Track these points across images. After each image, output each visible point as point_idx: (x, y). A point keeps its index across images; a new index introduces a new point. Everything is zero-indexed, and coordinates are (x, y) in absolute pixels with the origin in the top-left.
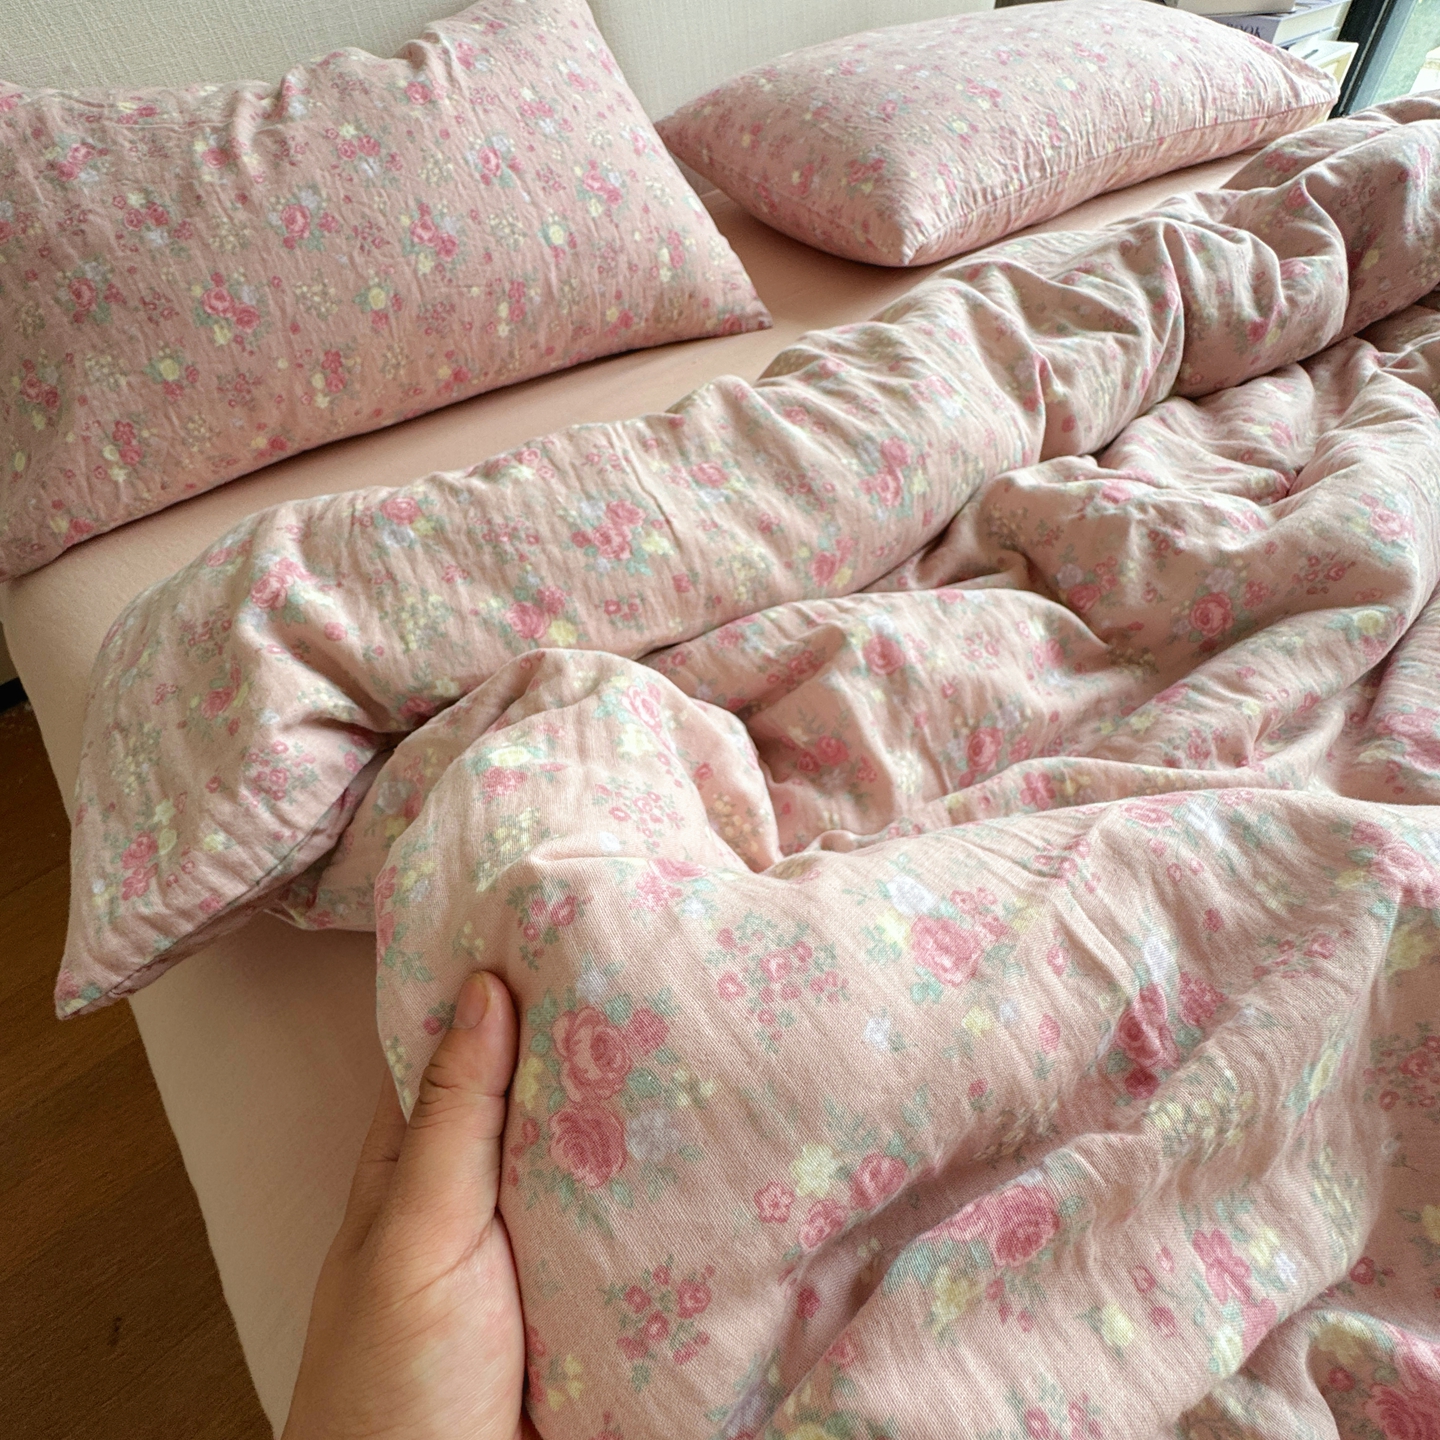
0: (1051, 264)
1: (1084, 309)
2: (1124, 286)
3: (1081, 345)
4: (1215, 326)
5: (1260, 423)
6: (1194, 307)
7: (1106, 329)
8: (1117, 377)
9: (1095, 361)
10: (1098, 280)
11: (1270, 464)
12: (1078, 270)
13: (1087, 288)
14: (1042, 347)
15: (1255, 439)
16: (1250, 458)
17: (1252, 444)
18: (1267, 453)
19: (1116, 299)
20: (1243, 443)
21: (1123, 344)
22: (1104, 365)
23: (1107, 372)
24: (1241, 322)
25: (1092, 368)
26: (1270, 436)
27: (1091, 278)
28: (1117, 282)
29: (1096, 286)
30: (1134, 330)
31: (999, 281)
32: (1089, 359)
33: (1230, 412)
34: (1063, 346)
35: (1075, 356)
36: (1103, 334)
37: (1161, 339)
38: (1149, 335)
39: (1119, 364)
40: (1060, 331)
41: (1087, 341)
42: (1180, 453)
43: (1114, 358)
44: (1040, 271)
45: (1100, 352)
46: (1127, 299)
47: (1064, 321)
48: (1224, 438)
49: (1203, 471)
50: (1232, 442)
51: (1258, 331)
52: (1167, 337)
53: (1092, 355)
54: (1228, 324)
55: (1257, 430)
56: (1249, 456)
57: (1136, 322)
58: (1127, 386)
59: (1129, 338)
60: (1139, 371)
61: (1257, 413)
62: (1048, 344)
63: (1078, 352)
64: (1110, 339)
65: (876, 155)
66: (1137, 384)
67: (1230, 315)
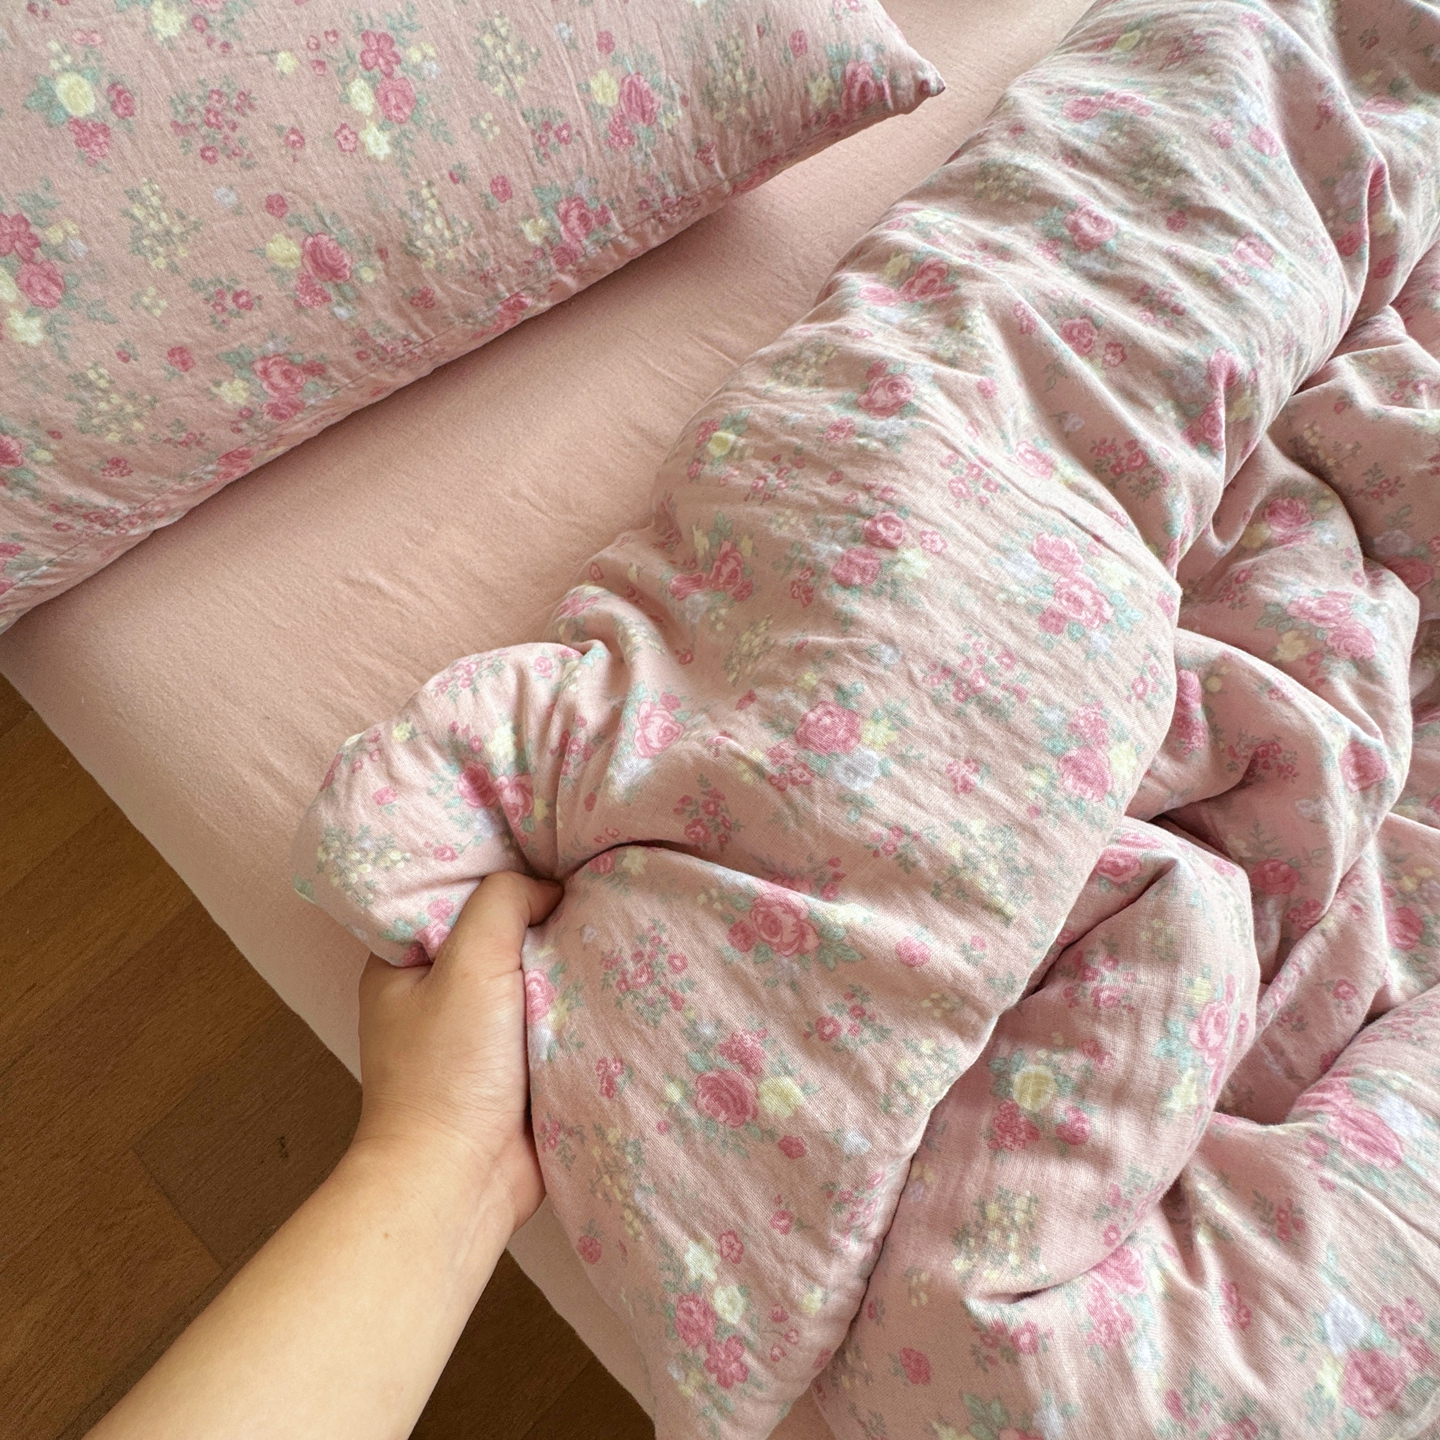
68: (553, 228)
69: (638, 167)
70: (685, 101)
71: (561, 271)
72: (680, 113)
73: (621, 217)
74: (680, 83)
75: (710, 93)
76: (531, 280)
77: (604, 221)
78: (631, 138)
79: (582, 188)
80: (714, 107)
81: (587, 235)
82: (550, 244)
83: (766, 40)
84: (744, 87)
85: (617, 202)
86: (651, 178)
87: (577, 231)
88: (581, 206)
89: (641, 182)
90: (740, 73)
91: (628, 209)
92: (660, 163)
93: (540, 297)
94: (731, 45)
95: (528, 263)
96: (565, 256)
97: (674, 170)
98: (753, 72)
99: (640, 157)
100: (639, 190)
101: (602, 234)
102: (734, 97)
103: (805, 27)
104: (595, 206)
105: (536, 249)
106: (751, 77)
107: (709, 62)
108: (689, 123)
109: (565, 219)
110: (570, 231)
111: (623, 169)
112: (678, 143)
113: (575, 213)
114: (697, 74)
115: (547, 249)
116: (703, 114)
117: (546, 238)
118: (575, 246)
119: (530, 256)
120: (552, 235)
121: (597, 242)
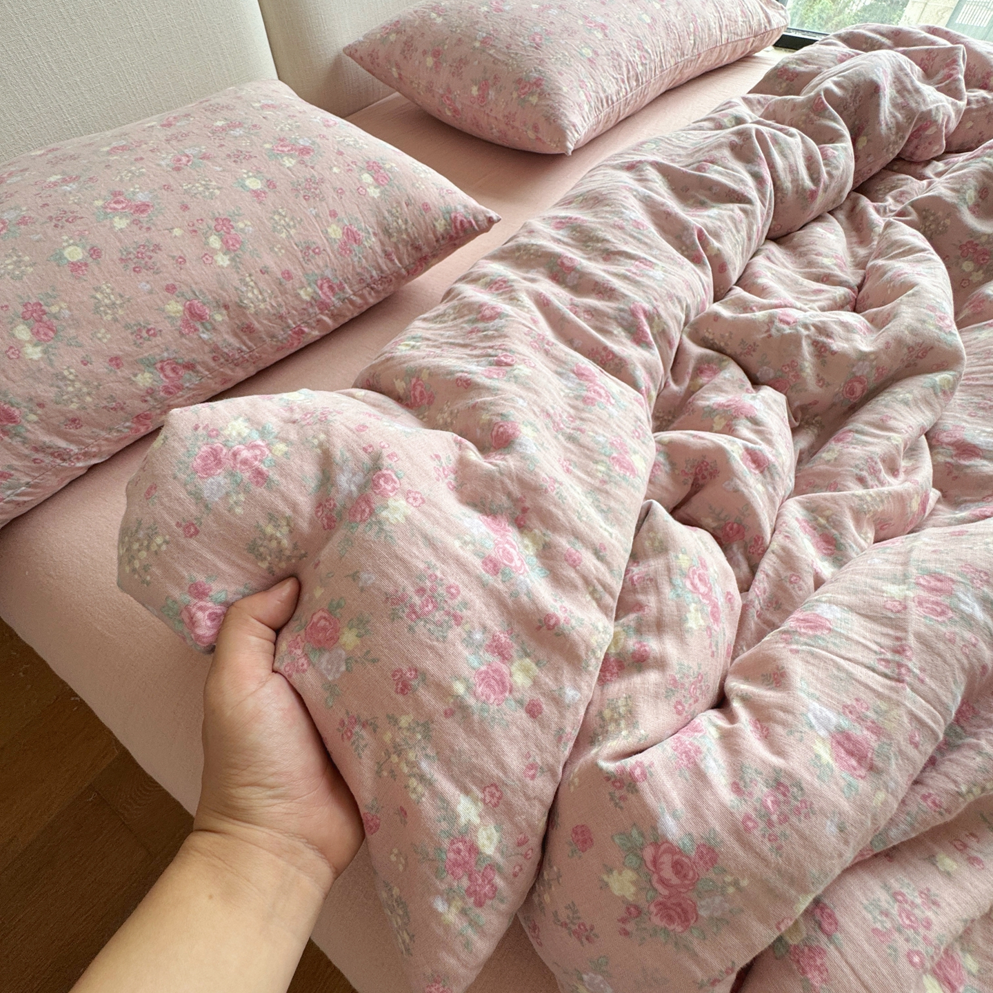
0: (679, 155)
1: (716, 189)
2: (738, 172)
3: (719, 214)
4: (790, 194)
5: (827, 256)
6: (778, 183)
7: (732, 202)
8: (744, 233)
9: (731, 226)
10: (720, 169)
11: (841, 283)
12: (706, 161)
13: (714, 174)
14: (697, 219)
15: (828, 267)
16: (827, 280)
17: (827, 271)
18: (837, 276)
19: (735, 181)
20: (822, 270)
21: (744, 211)
22: (736, 227)
23: (738, 231)
24: (804, 190)
25: (730, 230)
26: (835, 265)
27: (716, 167)
28: (733, 170)
29: (720, 173)
30: (749, 201)
31: (652, 174)
32: (727, 225)
33: (804, 249)
34: (709, 216)
35: (719, 224)
36: (731, 206)
37: (764, 206)
38: (758, 203)
39: (744, 227)
40: (702, 205)
41: (723, 212)
42: (787, 281)
43: (741, 221)
44: (673, 161)
45: (732, 219)
46: (742, 181)
47: (703, 198)
48: (806, 267)
49: (805, 293)
50: (814, 270)
51: (813, 194)
52: (767, 204)
53: (728, 221)
54: (797, 192)
55: (826, 261)
56: (826, 279)
57: (750, 196)
58: (750, 239)
59: (747, 206)
60: (755, 228)
61: (823, 250)
62: (699, 216)
63: (720, 220)
64: (736, 207)
65: (536, 75)
66: (755, 237)
67: (798, 186)
68: (315, 292)
69: (356, 263)
70: (375, 234)
71: (322, 313)
72: (373, 239)
73: (350, 287)
74: (373, 227)
75: (387, 231)
76: (306, 318)
77: (342, 289)
78: (351, 251)
79: (328, 273)
80: (390, 236)
81: (334, 296)
82: (316, 301)
83: (410, 207)
84: (403, 227)
85: (346, 280)
86: (364, 268)
87: (328, 293)
88: (329, 281)
89: (359, 270)
90: (400, 221)
91: (354, 282)
92: (367, 261)
93: (313, 328)
94: (394, 211)
95: (304, 309)
96: (323, 306)
97: (374, 263)
98: (406, 220)
99: (356, 259)
100: (358, 274)
101: (342, 295)
102: (399, 231)
103: (427, 201)
104: (336, 281)
105: (307, 302)
106: (406, 222)
107: (385, 218)
108: (379, 243)
109: (321, 288)
110: (324, 293)
111: (348, 265)
112: (374, 252)
113: (326, 285)
114: (379, 224)
115: (313, 302)
116: (386, 240)
117: (312, 297)
118: (328, 301)
119: (305, 306)
120: (315, 296)
121: (339, 299)
